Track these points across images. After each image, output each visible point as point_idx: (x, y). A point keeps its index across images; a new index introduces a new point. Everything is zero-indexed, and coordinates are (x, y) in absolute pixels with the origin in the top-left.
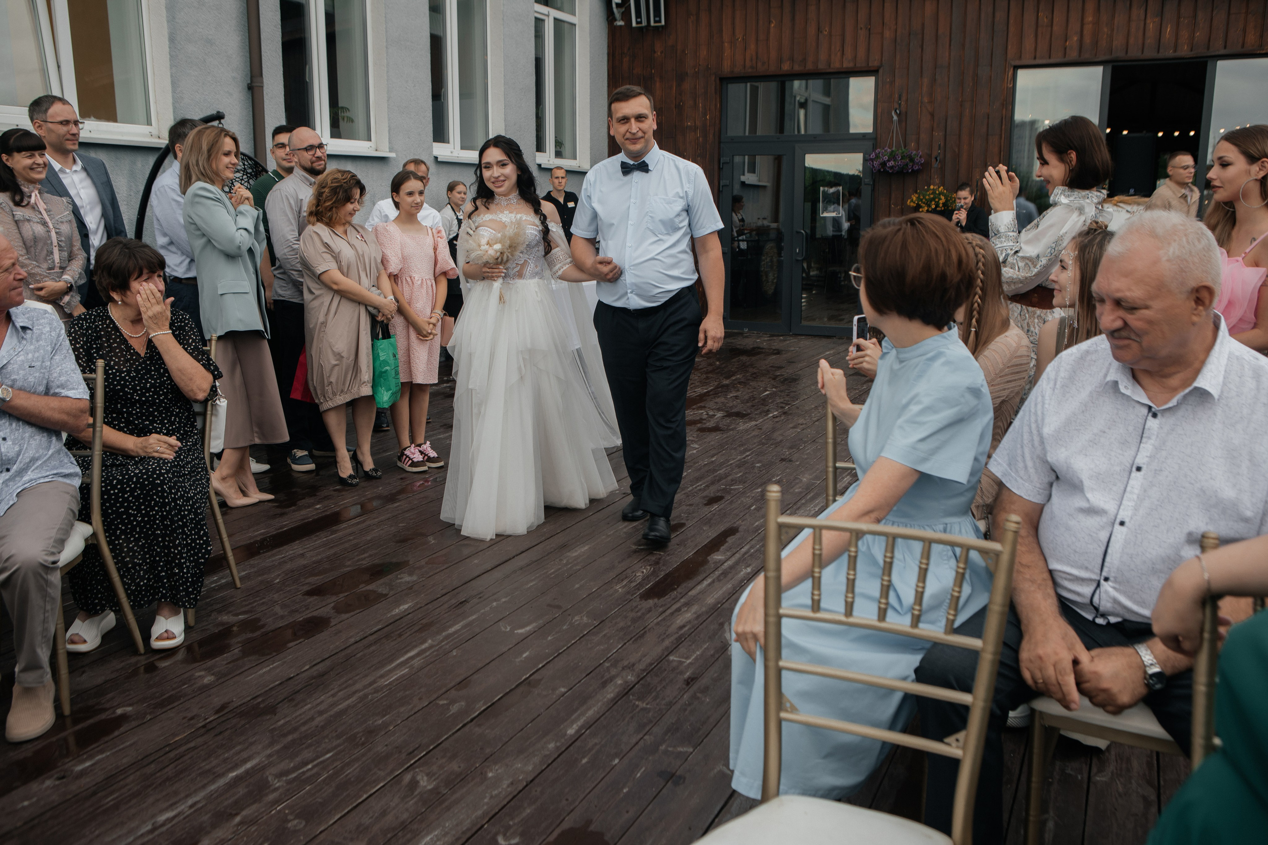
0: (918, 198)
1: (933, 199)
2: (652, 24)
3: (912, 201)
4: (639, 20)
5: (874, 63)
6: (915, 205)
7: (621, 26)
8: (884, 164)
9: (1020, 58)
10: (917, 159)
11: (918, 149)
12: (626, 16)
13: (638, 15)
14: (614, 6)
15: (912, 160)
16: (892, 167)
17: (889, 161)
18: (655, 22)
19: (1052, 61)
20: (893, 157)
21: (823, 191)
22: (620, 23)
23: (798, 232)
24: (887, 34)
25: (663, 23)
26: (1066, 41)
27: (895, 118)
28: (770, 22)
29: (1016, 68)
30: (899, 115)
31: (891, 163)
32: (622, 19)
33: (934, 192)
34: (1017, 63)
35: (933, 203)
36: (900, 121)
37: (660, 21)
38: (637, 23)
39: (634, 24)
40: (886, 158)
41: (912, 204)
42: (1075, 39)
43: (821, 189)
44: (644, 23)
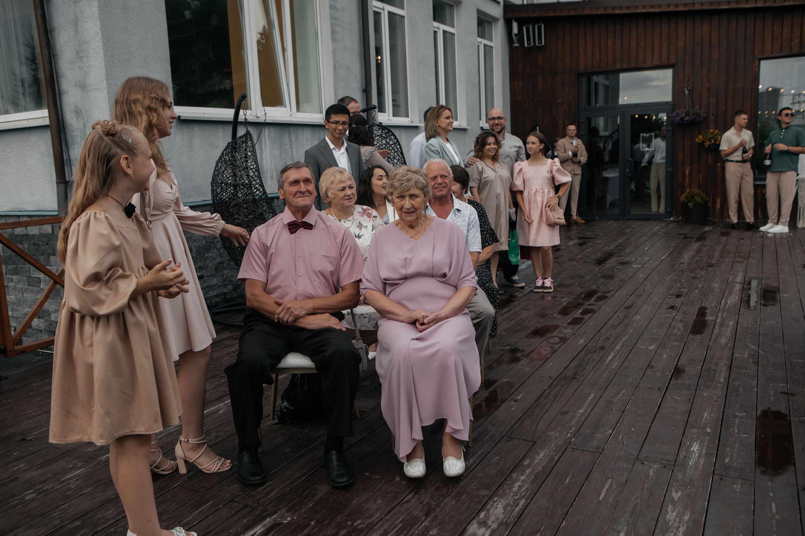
0: (703, 137)
1: (713, 137)
2: (537, 44)
3: (699, 139)
4: (529, 43)
5: (672, 61)
6: (701, 141)
7: (517, 47)
8: (682, 119)
9: (763, 54)
10: (702, 115)
11: (700, 109)
12: (521, 40)
13: (529, 40)
14: (513, 35)
15: (699, 115)
16: (687, 121)
17: (685, 117)
18: (539, 43)
19: (783, 54)
20: (688, 114)
21: (643, 137)
22: (516, 45)
23: (628, 160)
24: (681, 44)
25: (543, 43)
26: (791, 42)
27: (687, 92)
28: (607, 41)
29: (760, 59)
30: (689, 90)
31: (687, 118)
32: (518, 42)
33: (712, 133)
34: (761, 56)
35: (713, 140)
36: (689, 93)
37: (541, 43)
38: (528, 44)
39: (526, 45)
40: (684, 115)
41: (699, 141)
42: (797, 41)
43: (641, 135)
44: (532, 44)
